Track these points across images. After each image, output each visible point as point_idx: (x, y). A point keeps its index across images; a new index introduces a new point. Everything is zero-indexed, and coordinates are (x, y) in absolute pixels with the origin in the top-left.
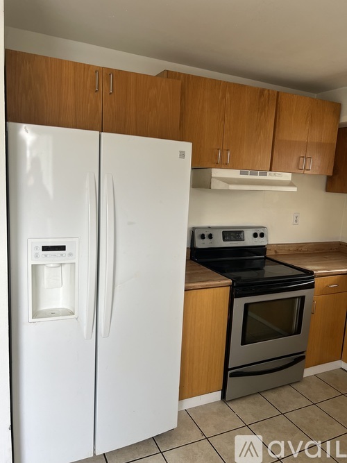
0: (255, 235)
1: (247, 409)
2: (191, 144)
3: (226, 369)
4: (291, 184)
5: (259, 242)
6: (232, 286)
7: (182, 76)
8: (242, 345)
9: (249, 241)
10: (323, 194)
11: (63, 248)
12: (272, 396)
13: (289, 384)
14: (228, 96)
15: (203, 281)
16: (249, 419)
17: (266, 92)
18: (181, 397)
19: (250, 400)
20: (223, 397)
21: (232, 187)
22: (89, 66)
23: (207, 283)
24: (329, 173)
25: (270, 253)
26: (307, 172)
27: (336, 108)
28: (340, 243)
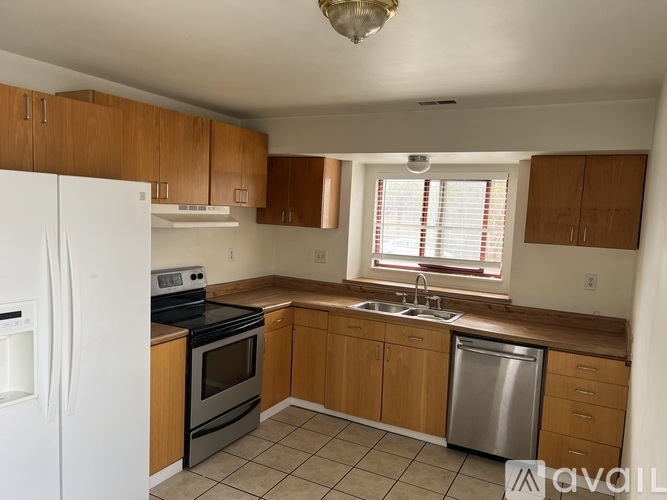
0: (193, 277)
1: (214, 469)
2: (150, 184)
3: (187, 430)
4: (229, 219)
5: (199, 284)
6: (189, 337)
7: (111, 98)
8: (202, 399)
9: (188, 284)
10: (255, 226)
11: (18, 314)
12: (234, 449)
13: (248, 434)
14: (162, 122)
15: (159, 336)
16: (219, 476)
17: (200, 120)
18: (152, 472)
19: (214, 459)
20: (186, 465)
21: (177, 225)
22: (16, 88)
23: (164, 337)
24: (263, 205)
25: (209, 296)
26: (243, 205)
27: (264, 139)
28: (274, 277)
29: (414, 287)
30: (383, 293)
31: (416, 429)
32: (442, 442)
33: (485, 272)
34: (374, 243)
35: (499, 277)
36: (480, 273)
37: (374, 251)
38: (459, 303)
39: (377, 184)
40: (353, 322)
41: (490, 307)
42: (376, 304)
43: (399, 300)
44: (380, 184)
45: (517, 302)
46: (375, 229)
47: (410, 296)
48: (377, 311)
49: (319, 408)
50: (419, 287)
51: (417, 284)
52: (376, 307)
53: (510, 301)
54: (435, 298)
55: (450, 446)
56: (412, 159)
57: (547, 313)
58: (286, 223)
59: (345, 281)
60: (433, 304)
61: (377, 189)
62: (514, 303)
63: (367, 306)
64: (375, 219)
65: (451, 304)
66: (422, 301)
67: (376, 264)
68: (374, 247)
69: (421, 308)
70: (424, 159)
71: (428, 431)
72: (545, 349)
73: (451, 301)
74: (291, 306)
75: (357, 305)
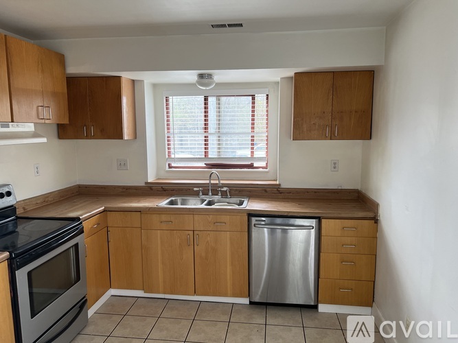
4: (36, 135)
5: (8, 202)
6: (10, 259)
8: (32, 318)
10: (57, 141)
13: (79, 334)
24: (66, 121)
25: (19, 212)
26: (47, 121)
27: (61, 59)
28: (79, 186)
29: (208, 182)
30: (182, 190)
31: (225, 295)
32: (246, 301)
33: (255, 165)
34: (167, 150)
35: (266, 168)
36: (251, 166)
37: (167, 157)
38: (243, 191)
39: (165, 101)
40: (164, 217)
41: (266, 191)
42: (179, 199)
43: (196, 194)
44: (167, 101)
45: (284, 186)
46: (166, 139)
47: (205, 190)
48: (179, 206)
49: (139, 293)
50: (212, 182)
51: (210, 179)
52: (179, 202)
53: (279, 185)
54: (225, 189)
55: (251, 303)
56: (201, 76)
57: (307, 191)
58: (88, 137)
59: (147, 183)
60: (224, 194)
61: (165, 104)
62: (283, 186)
63: (172, 203)
64: (166, 129)
65: (237, 192)
66: (215, 193)
67: (170, 167)
68: (167, 153)
69: (216, 198)
70: (210, 76)
71: (234, 295)
72: (319, 219)
73: (236, 190)
74: (104, 211)
75: (164, 203)
